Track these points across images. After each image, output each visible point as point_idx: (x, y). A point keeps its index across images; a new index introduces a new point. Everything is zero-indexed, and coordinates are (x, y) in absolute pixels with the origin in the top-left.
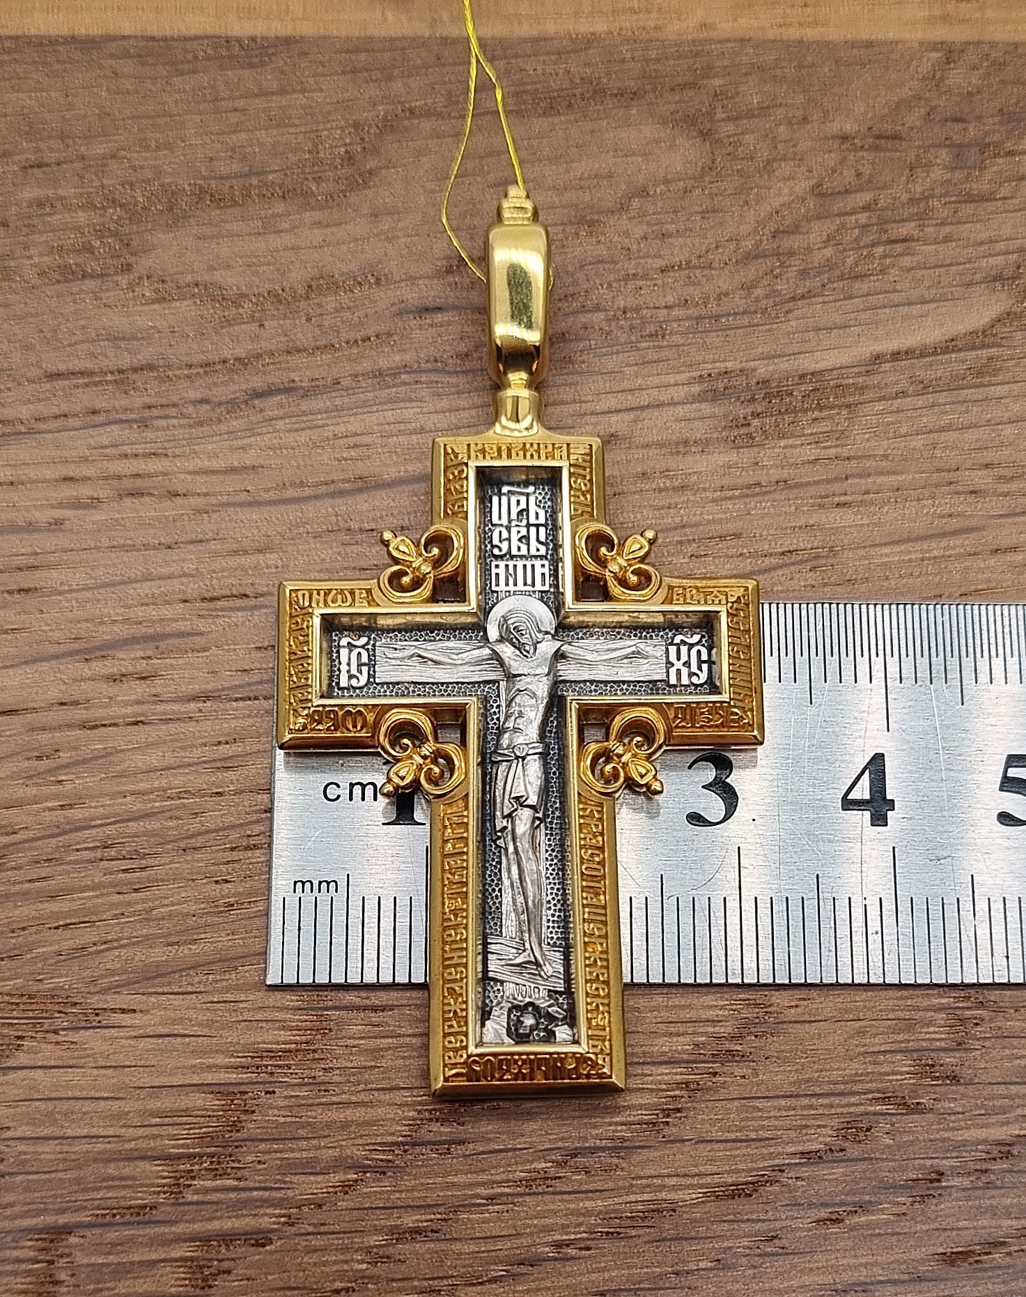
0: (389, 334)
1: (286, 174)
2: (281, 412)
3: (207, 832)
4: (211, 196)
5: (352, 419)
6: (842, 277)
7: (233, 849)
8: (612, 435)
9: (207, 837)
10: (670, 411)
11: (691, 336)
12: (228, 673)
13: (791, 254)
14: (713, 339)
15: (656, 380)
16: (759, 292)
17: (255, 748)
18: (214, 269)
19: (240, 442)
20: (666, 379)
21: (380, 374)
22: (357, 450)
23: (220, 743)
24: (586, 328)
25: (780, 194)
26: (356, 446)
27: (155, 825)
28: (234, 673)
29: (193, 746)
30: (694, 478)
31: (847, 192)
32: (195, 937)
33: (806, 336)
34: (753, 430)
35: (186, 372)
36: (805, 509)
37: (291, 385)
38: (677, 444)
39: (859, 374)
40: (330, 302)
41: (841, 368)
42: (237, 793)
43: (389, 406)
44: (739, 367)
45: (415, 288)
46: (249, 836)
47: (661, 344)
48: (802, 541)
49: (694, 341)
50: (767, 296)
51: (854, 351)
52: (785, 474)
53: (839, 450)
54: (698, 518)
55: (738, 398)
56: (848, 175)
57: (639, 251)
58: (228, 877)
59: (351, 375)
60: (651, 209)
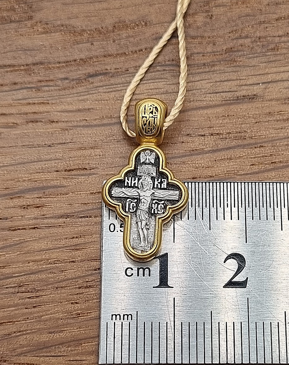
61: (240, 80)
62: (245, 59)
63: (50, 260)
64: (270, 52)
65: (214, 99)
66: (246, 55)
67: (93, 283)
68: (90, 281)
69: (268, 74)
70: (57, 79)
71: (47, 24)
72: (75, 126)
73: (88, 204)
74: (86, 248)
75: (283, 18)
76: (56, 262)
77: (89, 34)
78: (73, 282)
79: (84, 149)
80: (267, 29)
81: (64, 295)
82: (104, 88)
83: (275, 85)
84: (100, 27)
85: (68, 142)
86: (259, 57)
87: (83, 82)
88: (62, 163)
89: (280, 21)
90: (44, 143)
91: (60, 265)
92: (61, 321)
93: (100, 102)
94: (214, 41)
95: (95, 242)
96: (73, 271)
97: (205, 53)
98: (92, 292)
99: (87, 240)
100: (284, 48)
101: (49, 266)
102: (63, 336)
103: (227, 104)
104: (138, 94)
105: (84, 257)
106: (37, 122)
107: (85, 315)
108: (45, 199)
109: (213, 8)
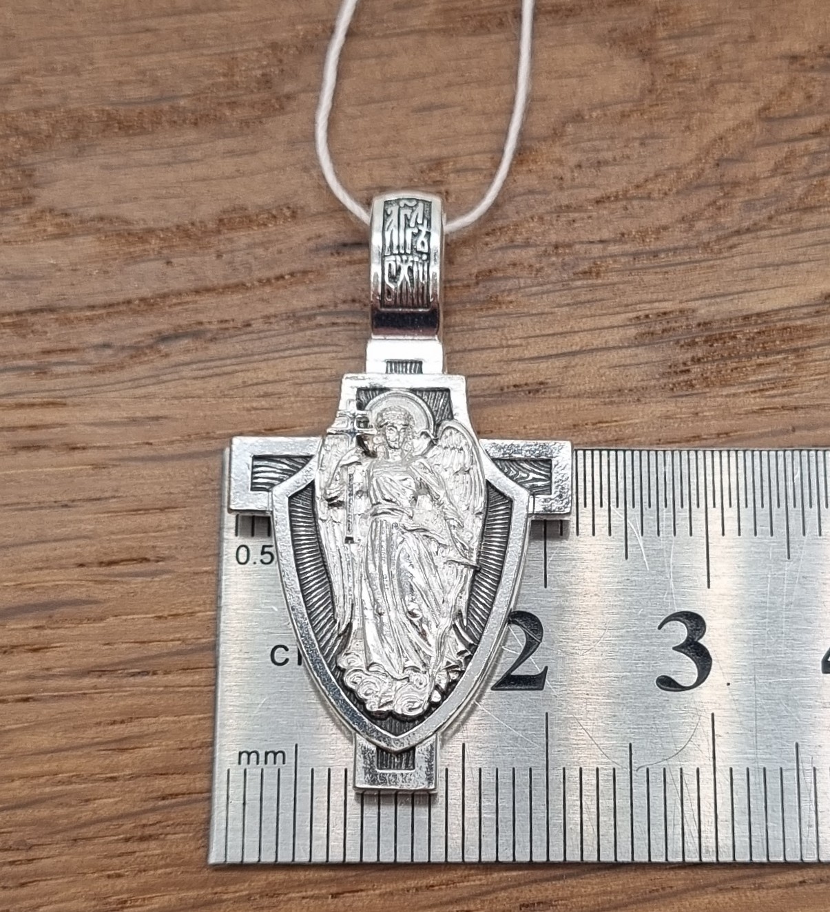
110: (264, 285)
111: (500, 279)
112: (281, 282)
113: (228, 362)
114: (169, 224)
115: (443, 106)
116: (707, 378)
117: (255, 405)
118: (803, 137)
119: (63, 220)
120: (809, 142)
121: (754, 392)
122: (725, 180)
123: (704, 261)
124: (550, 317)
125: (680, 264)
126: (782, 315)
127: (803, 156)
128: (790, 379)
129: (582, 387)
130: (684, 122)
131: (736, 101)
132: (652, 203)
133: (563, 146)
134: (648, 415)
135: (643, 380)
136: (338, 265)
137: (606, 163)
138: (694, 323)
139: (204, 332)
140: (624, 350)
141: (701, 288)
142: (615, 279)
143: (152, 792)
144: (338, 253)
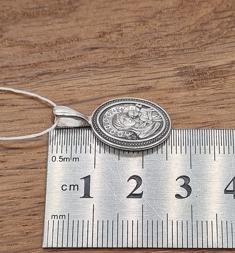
0: (81, 56)
1: (50, 8)
2: (47, 80)
3: (21, 210)
4: (27, 14)
5: (69, 82)
6: (222, 38)
7: (29, 215)
8: (150, 87)
9: (21, 211)
10: (168, 79)
11: (175, 56)
12: (29, 160)
13: (206, 30)
14: (182, 57)
15: (164, 70)
16: (196, 42)
17: (37, 184)
18: (27, 36)
19: (34, 89)
20: (166, 69)
21: (78, 68)
22: (70, 91)
23: (25, 182)
24: (142, 53)
25: (203, 12)
26: (70, 90)
27: (5, 207)
28: (30, 160)
29: (17, 183)
30: (175, 100)
31: (224, 11)
32: (16, 243)
33: (211, 56)
34: (194, 84)
35: (18, 68)
36: (210, 109)
37: (50, 71)
38: (170, 89)
39: (228, 67)
40: (63, 46)
41: (222, 65)
42: (30, 198)
43: (81, 78)
44: (190, 65)
45: (89, 41)
46: (34, 211)
47: (165, 58)
48: (209, 119)
49: (176, 57)
50: (199, 44)
51: (226, 60)
52: (204, 98)
53: (221, 90)
54: (176, 112)
55: (189, 75)
56: (224, 6)
57: (159, 29)
58: (27, 224)
59: (69, 68)
60: (163, 17)
61: (141, 76)
62: (144, 62)
63: (10, 197)
64: (161, 57)
65: (122, 89)
66: (145, 60)
67: (38, 212)
68: (35, 211)
69: (159, 72)
70: (18, 77)
71: (12, 40)
72: (28, 108)
73: (36, 159)
74: (34, 189)
75: (170, 35)
76: (13, 198)
77: (39, 47)
78: (24, 212)
79: (34, 124)
80: (160, 42)
81: (18, 220)
82: (49, 82)
83: (163, 80)
84: (47, 42)
85: (24, 118)
86: (154, 61)
87: (35, 79)
88: (19, 132)
89: (169, 37)
90: (7, 120)
91: (16, 200)
92: (16, 237)
93: (46, 92)
94: (124, 51)
95: (39, 185)
96: (24, 204)
97: (118, 59)
98: (37, 218)
99: (34, 184)
100: (170, 55)
101: (9, 201)
102: (17, 247)
103: (131, 93)
104: (71, 87)
105: (32, 195)
106: (3, 105)
107: (32, 233)
108: (7, 157)
109: (124, 28)
110: (69, 60)
111: (138, 57)
112: (74, 59)
113: (59, 81)
114: (42, 43)
115: (121, 9)
116: (198, 85)
117: (66, 93)
118: (226, 17)
119: (11, 42)
120: (228, 18)
121: (212, 89)
122: (203, 29)
123: (197, 52)
124: (152, 68)
125: (190, 53)
126: (220, 67)
127: (226, 22)
128: (222, 85)
129: (162, 88)
130: (191, 13)
131: (207, 7)
132: (182, 36)
133: (156, 20)
134: (181, 95)
135: (179, 86)
136: (91, 54)
137: (169, 25)
138: (194, 70)
139: (52, 73)
140: (174, 77)
141: (196, 60)
142: (171, 57)
143: (36, 202)
144: (91, 51)
